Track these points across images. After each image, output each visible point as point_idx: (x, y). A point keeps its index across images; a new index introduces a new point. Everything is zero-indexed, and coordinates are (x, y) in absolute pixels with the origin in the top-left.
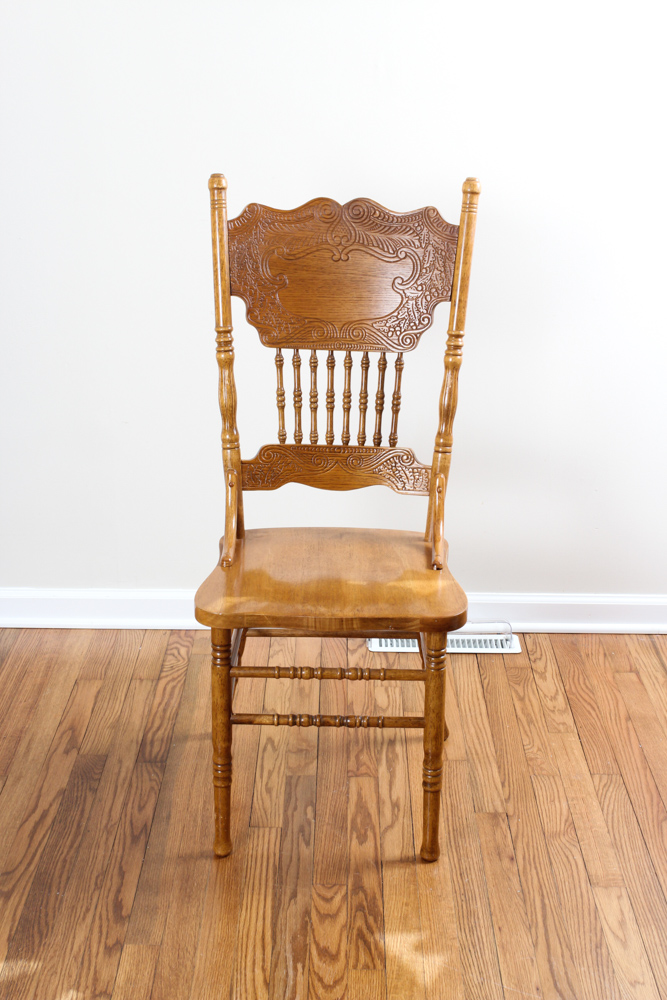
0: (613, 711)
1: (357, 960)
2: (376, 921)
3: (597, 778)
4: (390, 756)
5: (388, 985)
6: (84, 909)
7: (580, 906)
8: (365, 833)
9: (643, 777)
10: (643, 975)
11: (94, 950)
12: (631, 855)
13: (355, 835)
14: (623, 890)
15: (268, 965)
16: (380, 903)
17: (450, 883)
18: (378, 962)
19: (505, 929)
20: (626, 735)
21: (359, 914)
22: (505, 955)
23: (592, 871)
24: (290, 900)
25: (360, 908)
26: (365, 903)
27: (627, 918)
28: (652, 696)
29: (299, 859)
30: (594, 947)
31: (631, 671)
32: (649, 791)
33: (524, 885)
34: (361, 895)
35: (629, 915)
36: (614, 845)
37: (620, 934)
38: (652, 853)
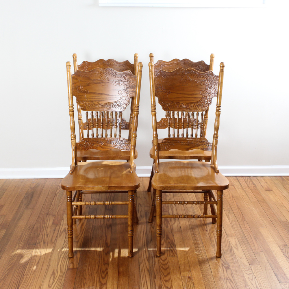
0: (228, 195)
1: (170, 255)
2: (173, 245)
3: (226, 211)
4: (172, 207)
5: (179, 260)
6: (98, 244)
7: (225, 241)
8: (168, 225)
9: (238, 211)
10: (243, 256)
11: (102, 254)
12: (237, 229)
13: (165, 226)
14: (236, 237)
15: (147, 256)
16: (174, 241)
17: (191, 236)
18: (175, 255)
19: (207, 247)
20: (232, 201)
21: (169, 244)
22: (207, 253)
23: (227, 233)
24: (151, 241)
25: (169, 242)
26: (170, 241)
27: (237, 244)
28: (238, 191)
29: (151, 232)
30: (230, 250)
31: (232, 185)
32: (240, 214)
33: (210, 236)
34: (169, 240)
35: (238, 243)
36: (232, 227)
37: (236, 247)
38: (242, 228)
